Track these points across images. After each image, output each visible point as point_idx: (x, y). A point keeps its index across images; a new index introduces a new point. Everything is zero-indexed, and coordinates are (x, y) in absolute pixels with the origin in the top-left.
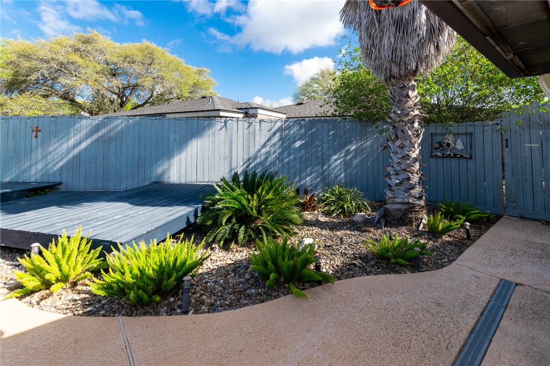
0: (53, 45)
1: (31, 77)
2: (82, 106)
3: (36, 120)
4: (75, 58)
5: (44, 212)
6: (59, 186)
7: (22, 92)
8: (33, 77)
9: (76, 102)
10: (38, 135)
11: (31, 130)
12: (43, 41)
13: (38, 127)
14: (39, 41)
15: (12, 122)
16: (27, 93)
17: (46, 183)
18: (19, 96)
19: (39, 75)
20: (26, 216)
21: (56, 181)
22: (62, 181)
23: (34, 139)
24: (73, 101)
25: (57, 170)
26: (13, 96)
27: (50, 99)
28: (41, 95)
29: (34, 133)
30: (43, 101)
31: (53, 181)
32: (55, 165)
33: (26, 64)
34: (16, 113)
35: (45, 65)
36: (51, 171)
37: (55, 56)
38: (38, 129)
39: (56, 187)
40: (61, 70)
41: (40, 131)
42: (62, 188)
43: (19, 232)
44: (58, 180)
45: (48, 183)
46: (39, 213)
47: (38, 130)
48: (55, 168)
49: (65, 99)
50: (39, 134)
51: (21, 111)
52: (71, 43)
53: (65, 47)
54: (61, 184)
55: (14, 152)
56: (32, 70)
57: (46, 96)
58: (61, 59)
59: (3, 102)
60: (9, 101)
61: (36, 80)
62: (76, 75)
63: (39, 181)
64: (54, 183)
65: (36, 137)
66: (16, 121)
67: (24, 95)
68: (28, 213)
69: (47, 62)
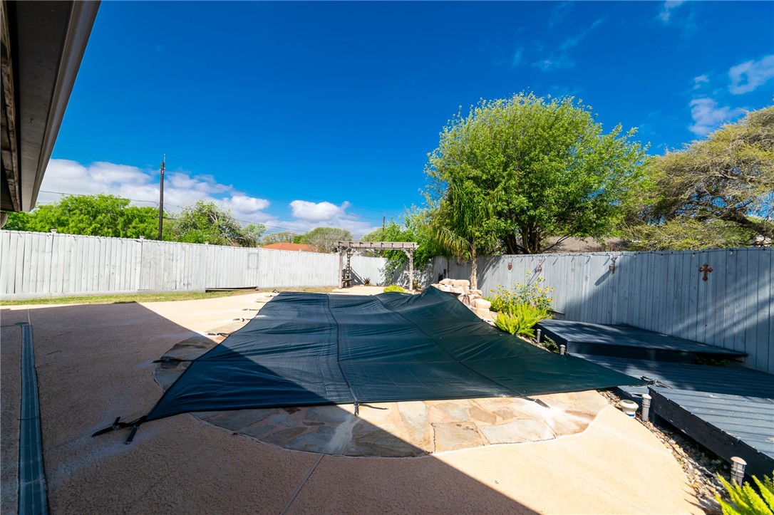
0: (714, 145)
1: (683, 196)
2: (761, 228)
3: (704, 255)
4: (753, 152)
5: (737, 403)
6: (743, 359)
7: (671, 216)
8: (685, 196)
9: (751, 223)
10: (708, 277)
11: (698, 268)
12: (700, 143)
13: (707, 266)
14: (695, 145)
15: (672, 258)
16: (677, 217)
17: (721, 348)
18: (669, 223)
19: (694, 191)
20: (709, 400)
21: (736, 349)
22: (747, 351)
23: (702, 282)
24: (744, 223)
25: (739, 333)
26: (661, 223)
27: (708, 222)
28: (696, 218)
29: (702, 274)
30: (699, 226)
31: (732, 348)
32: (735, 324)
33: (678, 180)
34: (665, 245)
35: (703, 176)
36: (728, 333)
37: (717, 160)
38: (709, 267)
39: (738, 359)
40: (726, 177)
41: (710, 272)
42: (749, 363)
43: (707, 424)
44: (740, 347)
45: (724, 349)
46: (728, 402)
47: (707, 270)
48: (736, 330)
49: (733, 219)
50: (710, 276)
51: (671, 242)
52: (744, 132)
53: (734, 140)
54: (745, 355)
55: (675, 297)
56: (683, 187)
57: (702, 219)
58: (727, 159)
59: (651, 232)
60: (657, 230)
61: (688, 199)
62: (751, 181)
63: (710, 344)
64: (734, 351)
65: (705, 279)
66: (678, 256)
67: (673, 221)
68: (711, 395)
69: (705, 170)
